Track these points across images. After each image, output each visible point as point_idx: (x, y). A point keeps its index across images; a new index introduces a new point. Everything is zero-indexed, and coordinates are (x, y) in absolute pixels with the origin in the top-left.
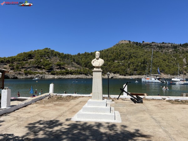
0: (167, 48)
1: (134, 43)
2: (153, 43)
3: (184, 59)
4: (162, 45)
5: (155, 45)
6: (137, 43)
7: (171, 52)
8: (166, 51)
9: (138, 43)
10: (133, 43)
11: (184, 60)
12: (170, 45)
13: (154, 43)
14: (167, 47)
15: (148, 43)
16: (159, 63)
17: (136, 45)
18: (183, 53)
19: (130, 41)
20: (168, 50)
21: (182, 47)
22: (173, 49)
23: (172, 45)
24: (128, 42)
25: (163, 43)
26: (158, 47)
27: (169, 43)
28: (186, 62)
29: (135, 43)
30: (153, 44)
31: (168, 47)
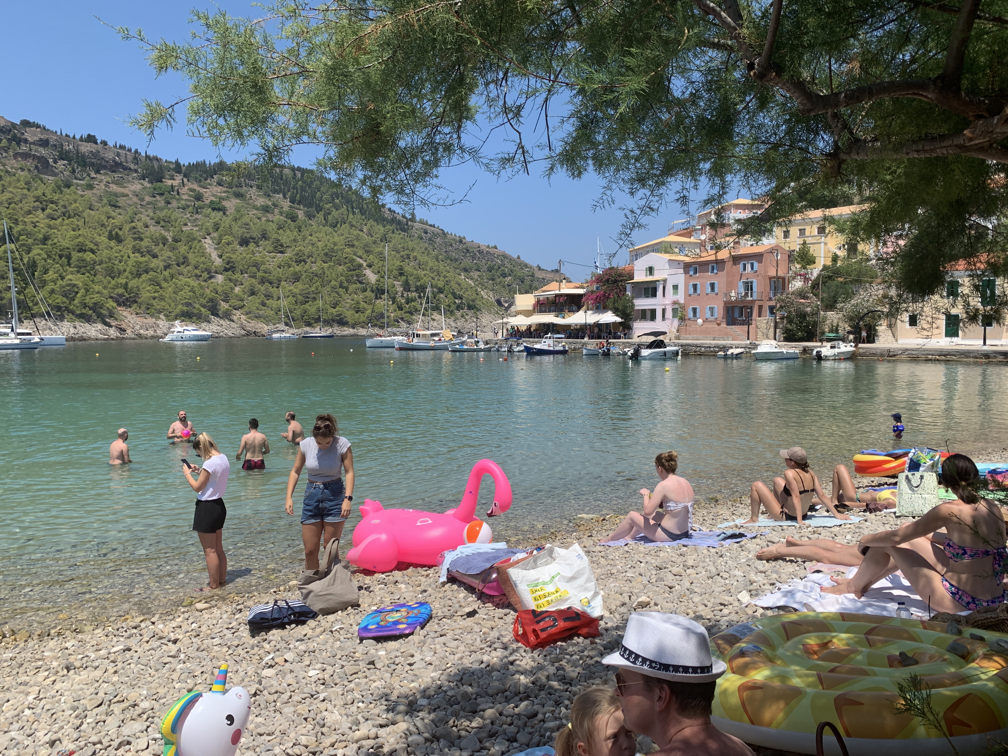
0: (113, 169)
2: (26, 124)
3: (208, 240)
4: (82, 148)
5: (45, 144)
7: (135, 194)
8: (113, 187)
11: (208, 244)
13: (38, 126)
14: (114, 166)
16: (93, 251)
20: (120, 184)
21: (186, 181)
22: (149, 185)
23: (136, 160)
25: (91, 139)
26: (64, 155)
27: (123, 148)
28: (220, 256)
30: (30, 135)
31: (118, 164)
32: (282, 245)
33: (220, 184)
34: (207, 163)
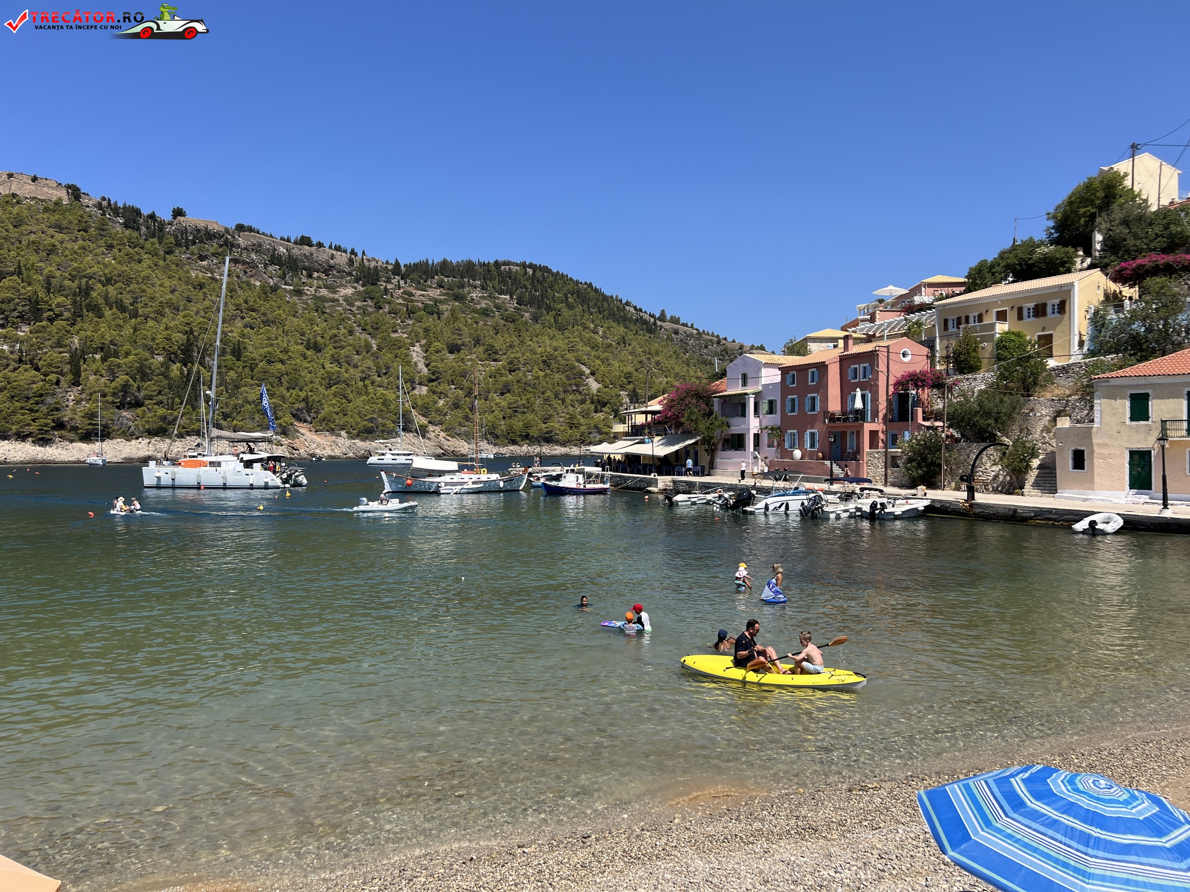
0: (326, 272)
1: (106, 207)
2: (240, 228)
3: (417, 348)
4: (296, 251)
5: (257, 248)
6: (132, 216)
7: (346, 299)
8: (324, 292)
9: (138, 212)
10: (99, 206)
11: (416, 353)
12: (341, 259)
13: (250, 229)
14: (328, 269)
15: (214, 227)
16: (282, 362)
17: (126, 226)
18: (411, 312)
19: (75, 192)
20: (332, 288)
21: (402, 282)
22: (360, 288)
23: (351, 262)
24: (63, 194)
25: (305, 241)
26: (275, 259)
27: (338, 248)
28: (427, 365)
29: (116, 211)
30: (242, 240)
31: (332, 267)
32: (496, 353)
33: (440, 285)
34: (430, 262)
